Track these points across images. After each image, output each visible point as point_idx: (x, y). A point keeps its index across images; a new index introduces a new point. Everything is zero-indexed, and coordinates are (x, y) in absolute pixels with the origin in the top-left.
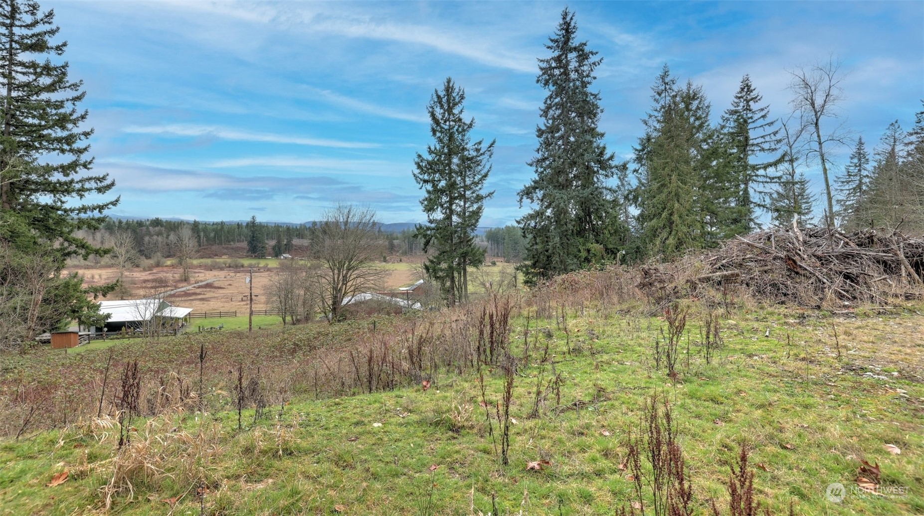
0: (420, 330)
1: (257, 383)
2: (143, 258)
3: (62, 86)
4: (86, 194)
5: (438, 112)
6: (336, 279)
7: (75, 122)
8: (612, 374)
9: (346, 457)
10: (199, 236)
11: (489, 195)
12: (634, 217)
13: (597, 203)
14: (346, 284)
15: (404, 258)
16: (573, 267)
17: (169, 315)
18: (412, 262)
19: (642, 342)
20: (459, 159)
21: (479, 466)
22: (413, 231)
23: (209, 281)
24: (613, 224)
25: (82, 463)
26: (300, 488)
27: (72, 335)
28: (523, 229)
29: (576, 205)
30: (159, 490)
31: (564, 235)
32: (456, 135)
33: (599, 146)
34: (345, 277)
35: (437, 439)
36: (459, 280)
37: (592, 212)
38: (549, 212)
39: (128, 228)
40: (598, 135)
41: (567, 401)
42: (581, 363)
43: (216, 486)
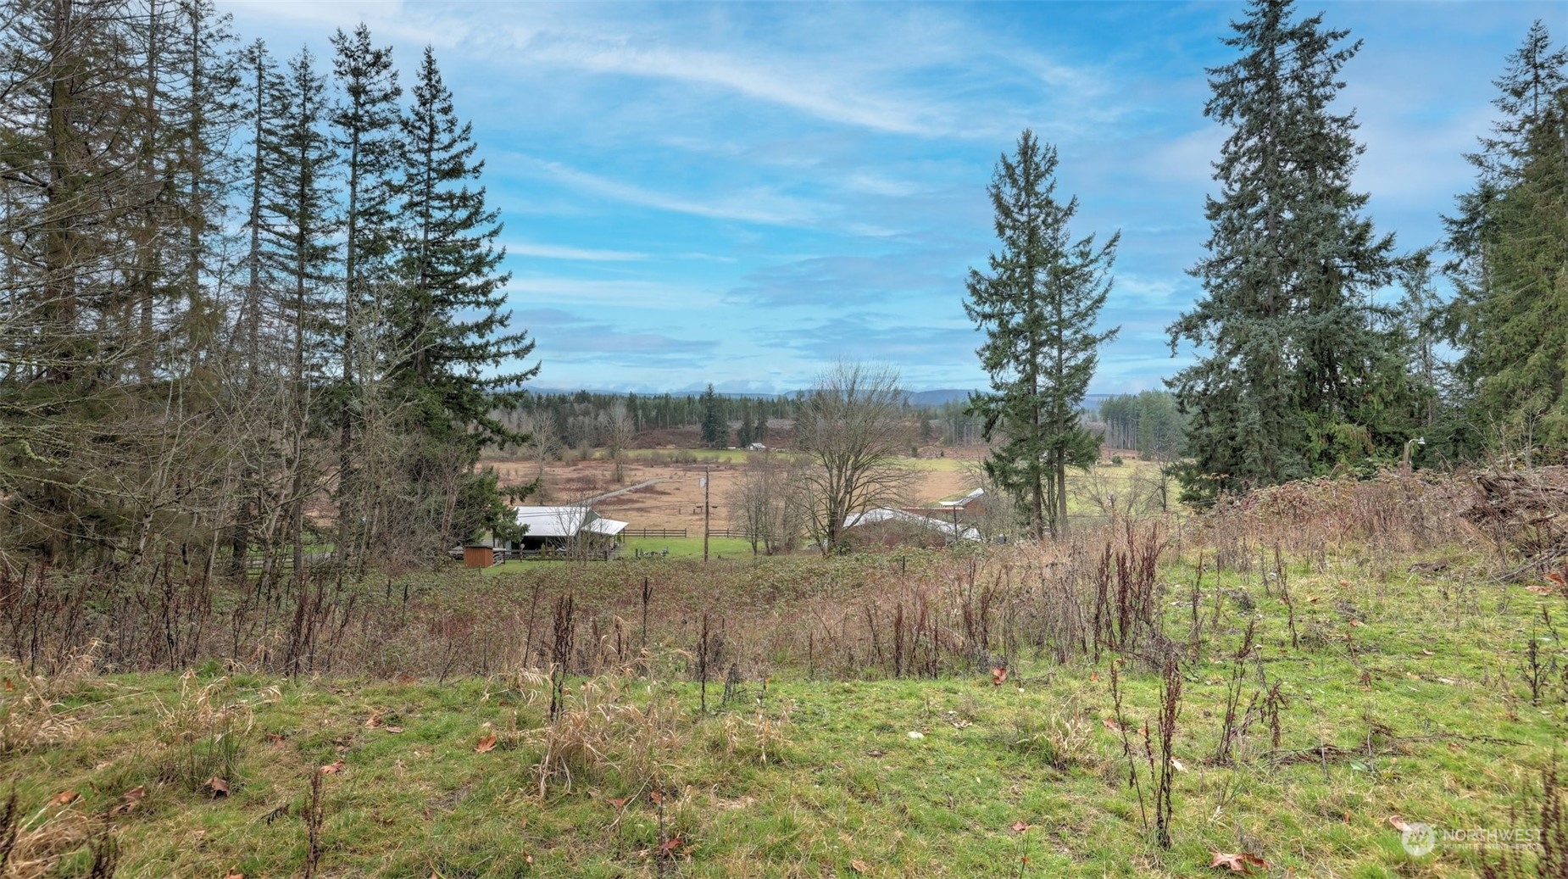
0: (983, 578)
1: (721, 644)
2: (566, 447)
3: (479, 218)
4: (502, 360)
5: (1009, 193)
6: (835, 485)
7: (491, 265)
8: (1405, 700)
9: (867, 782)
10: (636, 416)
11: (1107, 336)
12: (1447, 366)
13: (1349, 341)
14: (851, 493)
15: (947, 451)
16: (1294, 470)
17: (597, 530)
18: (962, 457)
19: (1487, 638)
20: (1049, 274)
21: (1109, 839)
22: (964, 403)
23: (649, 483)
24: (1390, 383)
25: (510, 728)
26: (796, 820)
27: (486, 551)
28: (1179, 396)
29: (1298, 348)
30: (602, 784)
31: (1270, 407)
32: (1042, 231)
33: (1353, 222)
34: (849, 481)
35: (1024, 777)
36: (1051, 492)
37: (1338, 359)
38: (1235, 362)
39: (548, 406)
40: (1351, 200)
41: (1298, 743)
42: (1323, 668)
43: (675, 794)
